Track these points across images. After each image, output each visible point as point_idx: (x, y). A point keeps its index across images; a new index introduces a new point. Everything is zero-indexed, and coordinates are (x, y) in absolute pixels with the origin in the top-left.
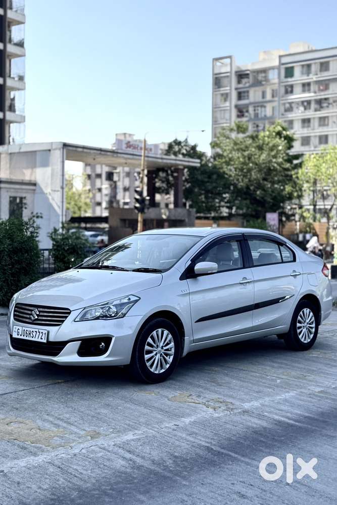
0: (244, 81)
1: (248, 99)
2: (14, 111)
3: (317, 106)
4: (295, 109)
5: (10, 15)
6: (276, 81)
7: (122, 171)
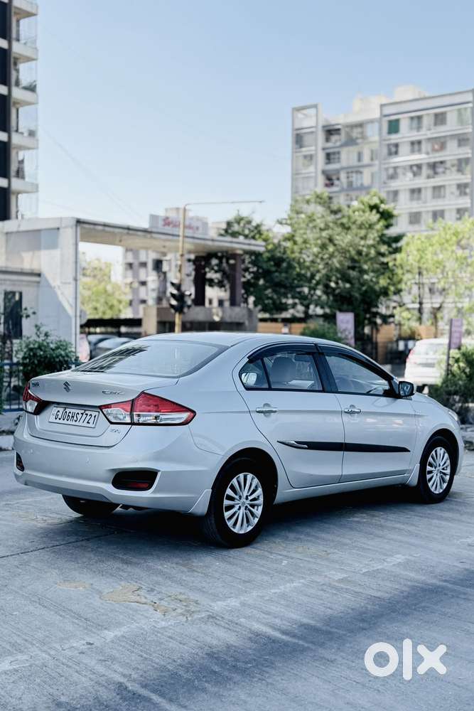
0: (334, 138)
1: (339, 162)
2: (23, 178)
3: (431, 172)
4: (401, 176)
5: (17, 48)
6: (376, 138)
7: (173, 258)
